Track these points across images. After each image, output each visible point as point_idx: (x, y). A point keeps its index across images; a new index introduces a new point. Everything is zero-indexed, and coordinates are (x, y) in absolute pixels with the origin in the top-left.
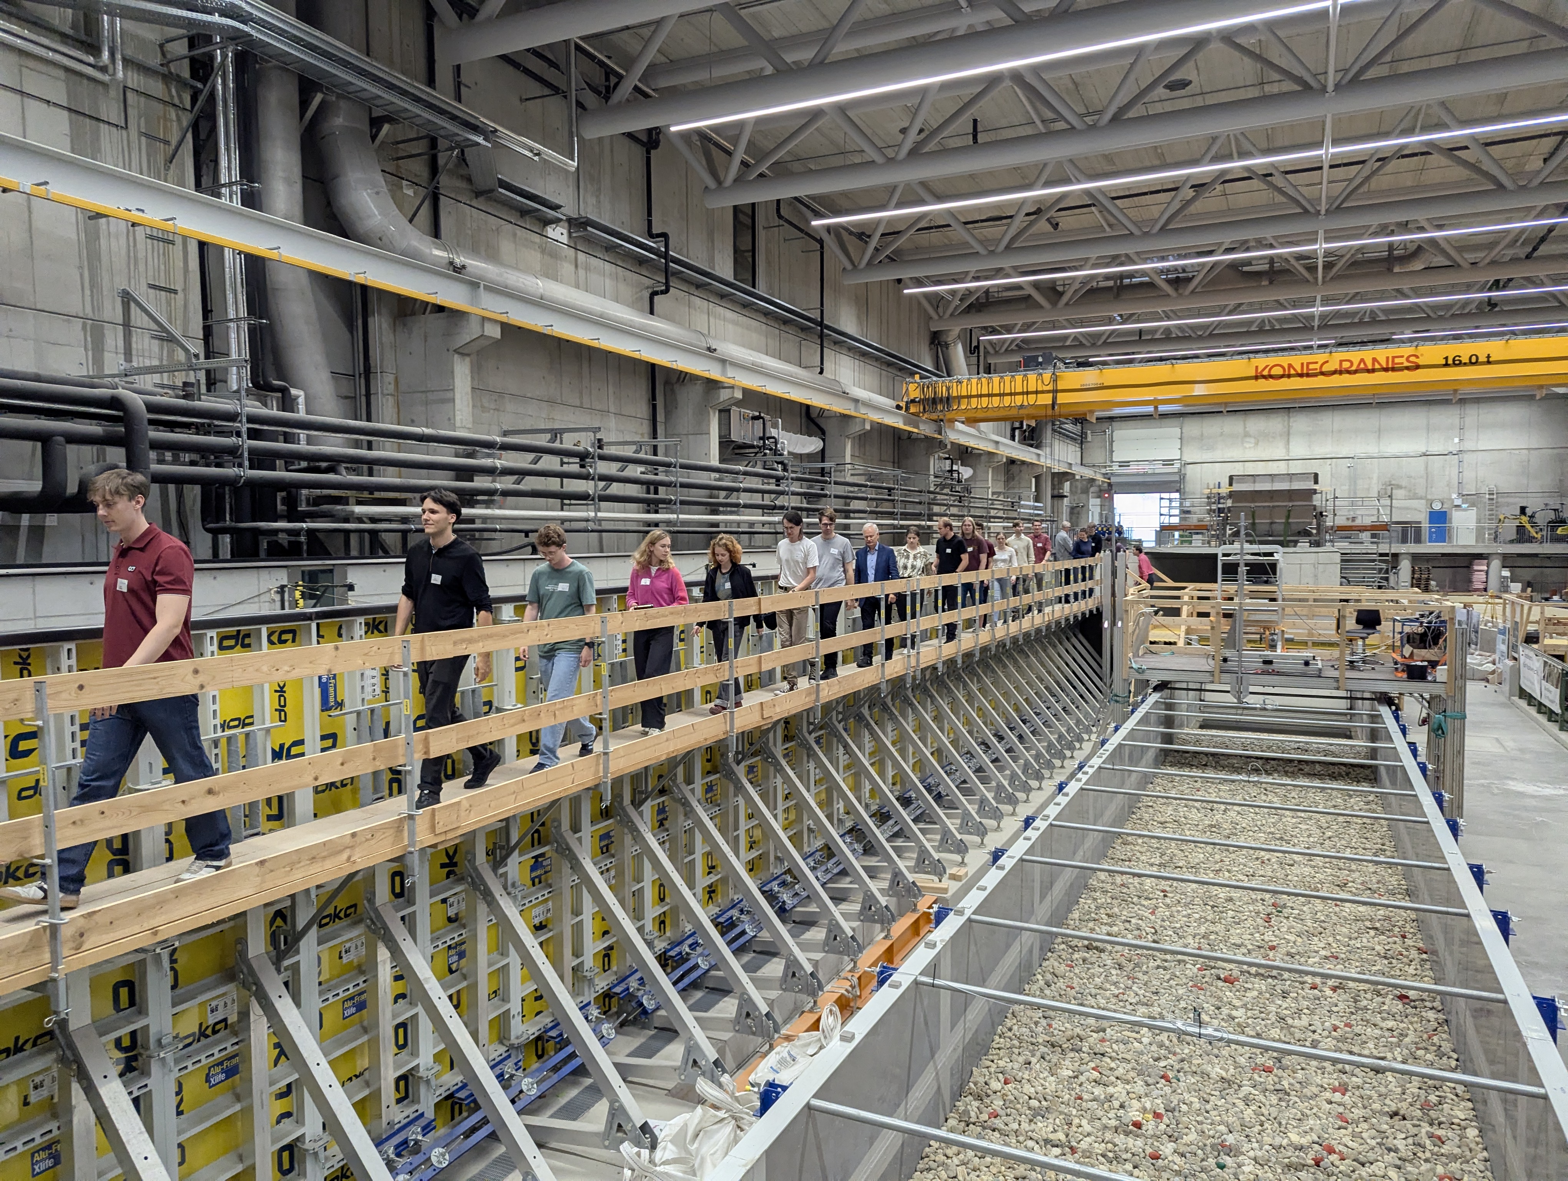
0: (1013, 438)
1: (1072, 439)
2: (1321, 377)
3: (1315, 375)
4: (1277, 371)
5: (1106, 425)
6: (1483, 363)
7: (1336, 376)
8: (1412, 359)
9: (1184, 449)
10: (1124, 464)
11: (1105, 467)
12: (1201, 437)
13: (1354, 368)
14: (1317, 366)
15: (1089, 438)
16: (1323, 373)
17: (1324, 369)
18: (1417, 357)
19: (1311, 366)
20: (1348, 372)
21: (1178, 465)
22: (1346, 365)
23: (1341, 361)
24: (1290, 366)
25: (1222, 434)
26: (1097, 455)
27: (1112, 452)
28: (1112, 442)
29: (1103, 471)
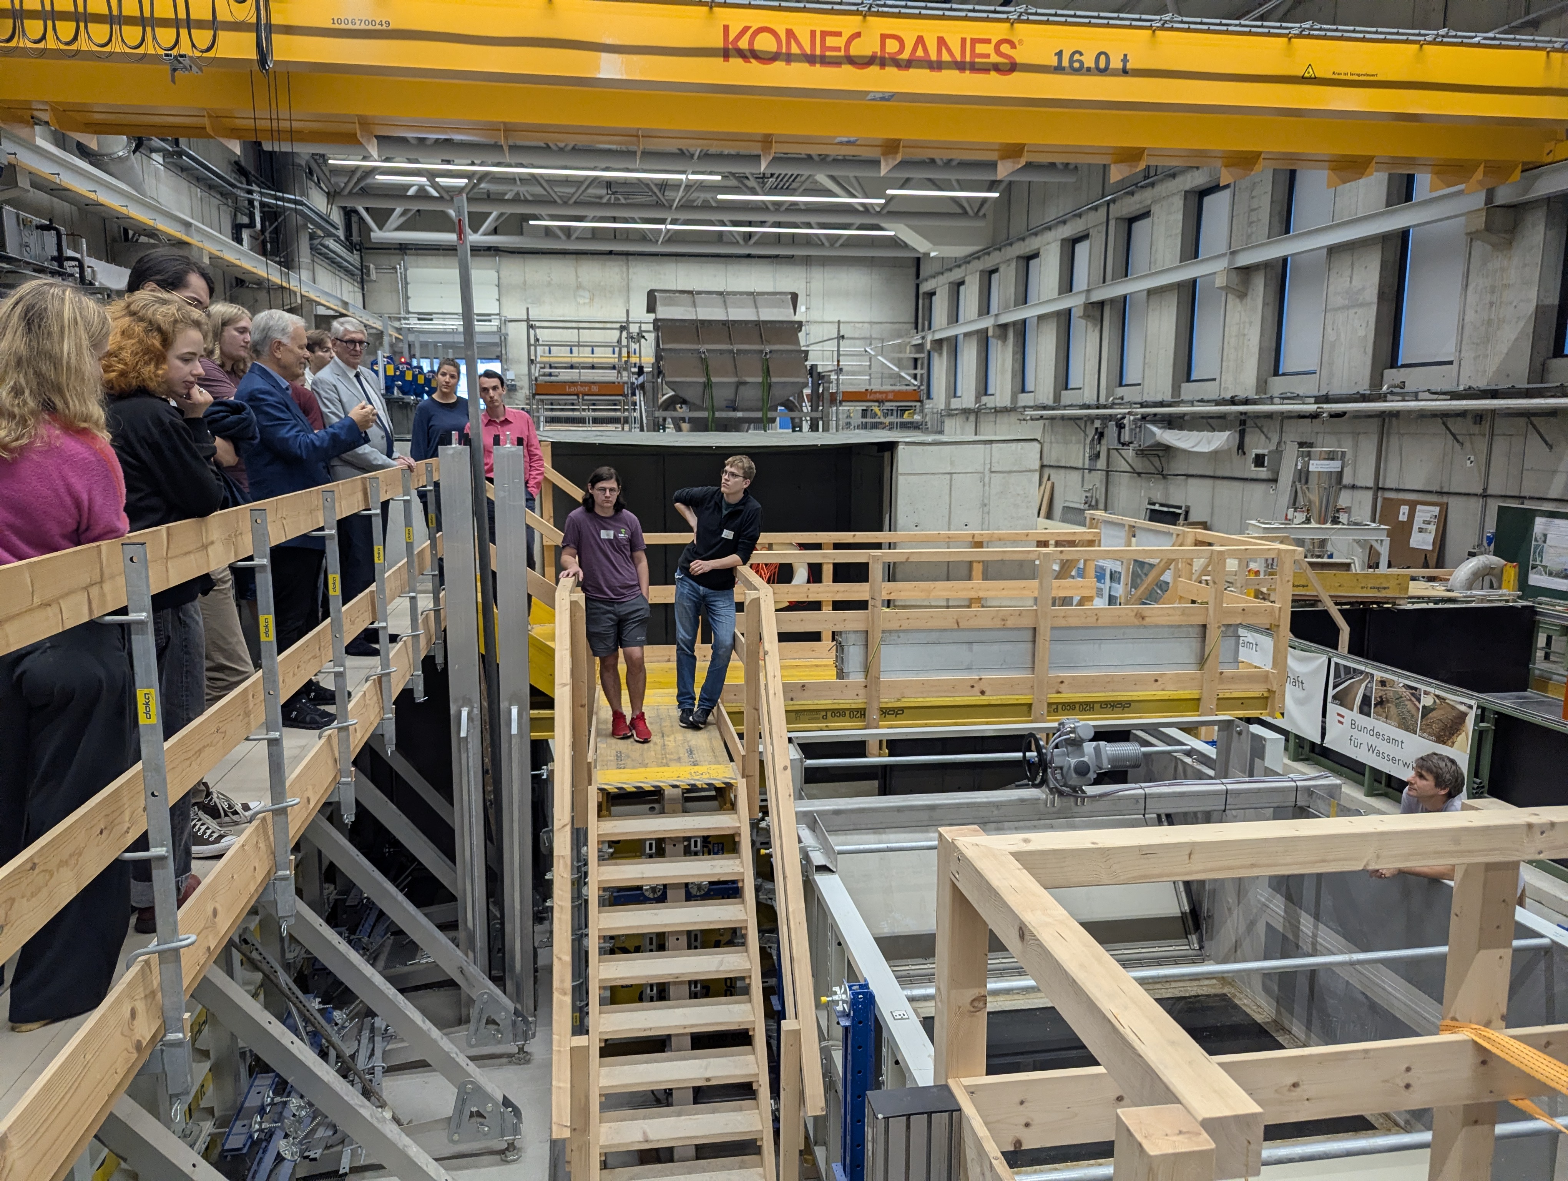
0: (239, 240)
1: (347, 272)
2: (847, 68)
3: (836, 62)
4: (766, 43)
5: (394, 259)
6: (1115, 73)
7: (874, 69)
8: (1005, 48)
9: (503, 300)
10: (425, 317)
11: (399, 319)
12: (524, 286)
13: (906, 55)
14: (840, 42)
15: (373, 275)
16: (851, 61)
17: (854, 51)
18: (1013, 46)
19: (830, 41)
20: (897, 63)
21: (496, 323)
22: (892, 46)
23: (884, 37)
24: (790, 33)
25: (549, 284)
26: (387, 303)
27: (407, 298)
28: (406, 284)
29: (397, 324)
